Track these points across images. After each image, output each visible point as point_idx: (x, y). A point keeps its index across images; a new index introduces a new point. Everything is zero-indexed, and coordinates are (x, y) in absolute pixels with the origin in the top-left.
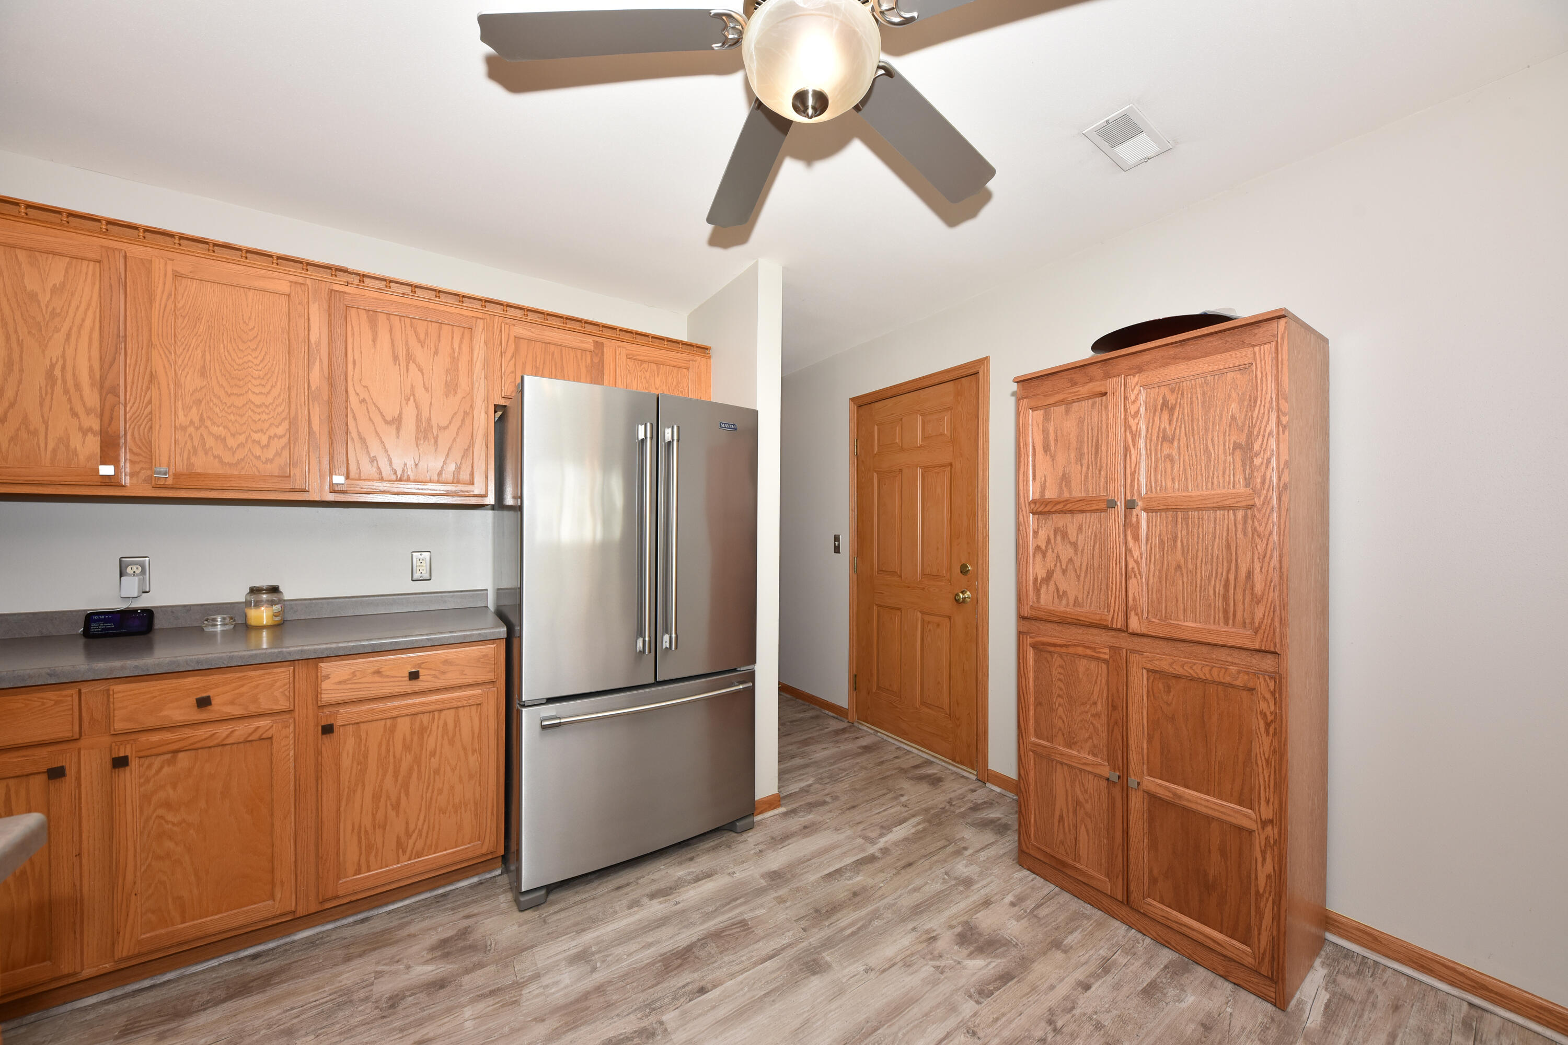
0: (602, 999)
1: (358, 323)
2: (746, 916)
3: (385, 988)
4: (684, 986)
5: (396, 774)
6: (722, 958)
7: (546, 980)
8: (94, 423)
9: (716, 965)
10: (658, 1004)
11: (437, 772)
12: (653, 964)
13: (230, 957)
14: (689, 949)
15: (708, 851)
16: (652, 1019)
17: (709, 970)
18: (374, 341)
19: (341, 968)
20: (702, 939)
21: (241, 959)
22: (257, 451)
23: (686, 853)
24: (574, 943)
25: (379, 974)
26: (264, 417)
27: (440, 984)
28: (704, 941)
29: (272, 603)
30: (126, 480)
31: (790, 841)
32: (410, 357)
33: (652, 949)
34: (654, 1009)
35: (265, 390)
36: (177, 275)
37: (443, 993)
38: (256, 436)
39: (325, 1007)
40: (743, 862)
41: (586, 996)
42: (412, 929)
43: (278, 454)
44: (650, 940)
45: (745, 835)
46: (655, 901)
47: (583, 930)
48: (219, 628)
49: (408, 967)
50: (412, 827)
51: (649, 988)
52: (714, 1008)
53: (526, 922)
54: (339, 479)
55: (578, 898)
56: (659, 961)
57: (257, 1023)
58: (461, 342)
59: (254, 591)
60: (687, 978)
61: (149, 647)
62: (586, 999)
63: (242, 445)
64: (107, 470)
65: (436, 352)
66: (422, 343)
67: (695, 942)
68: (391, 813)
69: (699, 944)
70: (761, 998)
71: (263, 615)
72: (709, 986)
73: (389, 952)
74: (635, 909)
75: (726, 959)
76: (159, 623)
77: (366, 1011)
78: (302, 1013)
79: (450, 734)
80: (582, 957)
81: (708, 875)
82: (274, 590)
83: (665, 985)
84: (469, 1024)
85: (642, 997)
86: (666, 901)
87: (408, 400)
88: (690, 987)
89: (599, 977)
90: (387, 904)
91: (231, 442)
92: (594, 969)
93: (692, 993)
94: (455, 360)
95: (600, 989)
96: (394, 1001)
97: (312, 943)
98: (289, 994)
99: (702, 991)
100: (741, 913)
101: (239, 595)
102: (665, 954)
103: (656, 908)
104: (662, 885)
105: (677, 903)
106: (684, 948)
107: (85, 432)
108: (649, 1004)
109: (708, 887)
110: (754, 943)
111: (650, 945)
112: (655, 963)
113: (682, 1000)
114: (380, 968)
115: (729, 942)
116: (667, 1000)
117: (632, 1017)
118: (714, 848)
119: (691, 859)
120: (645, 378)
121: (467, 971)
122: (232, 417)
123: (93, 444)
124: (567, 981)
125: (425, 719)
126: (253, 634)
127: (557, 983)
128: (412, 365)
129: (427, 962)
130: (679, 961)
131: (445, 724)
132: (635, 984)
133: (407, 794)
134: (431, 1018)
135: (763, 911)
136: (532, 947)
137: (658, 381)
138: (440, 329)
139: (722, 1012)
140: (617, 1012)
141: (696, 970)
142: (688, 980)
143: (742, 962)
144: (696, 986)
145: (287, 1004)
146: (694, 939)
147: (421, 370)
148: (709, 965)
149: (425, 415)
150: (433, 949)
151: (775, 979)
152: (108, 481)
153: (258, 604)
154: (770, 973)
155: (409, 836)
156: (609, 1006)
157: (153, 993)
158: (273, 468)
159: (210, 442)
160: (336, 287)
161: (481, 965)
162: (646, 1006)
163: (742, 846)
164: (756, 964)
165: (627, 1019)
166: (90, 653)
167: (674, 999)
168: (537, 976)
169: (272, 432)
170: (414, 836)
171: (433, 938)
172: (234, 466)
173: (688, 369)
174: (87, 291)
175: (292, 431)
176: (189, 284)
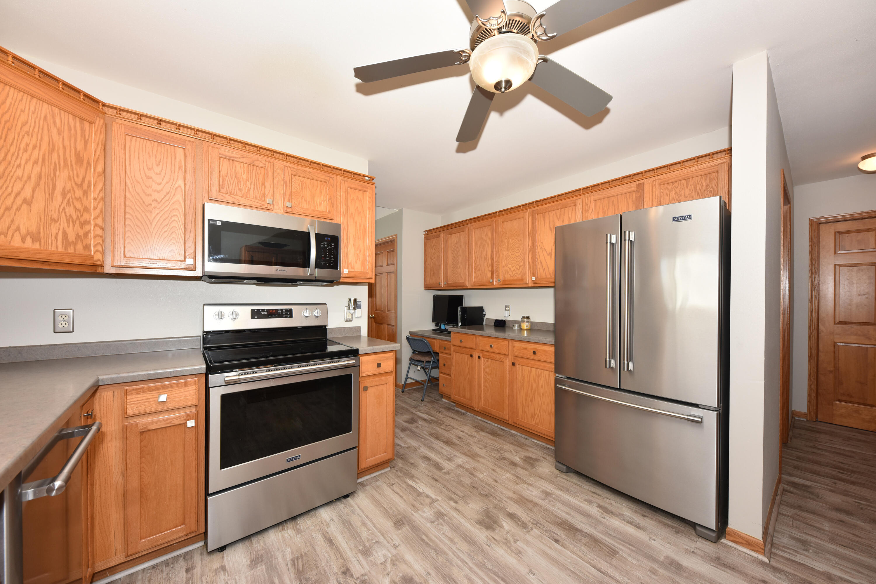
0: (532, 507)
1: (540, 218)
2: (621, 553)
3: (507, 455)
4: (555, 533)
5: (532, 389)
6: (582, 546)
7: (530, 488)
8: (490, 268)
9: (575, 544)
10: (540, 526)
11: (543, 394)
12: (559, 518)
13: (499, 426)
14: (577, 530)
15: (661, 522)
16: (532, 526)
17: (570, 541)
18: (544, 224)
19: (508, 444)
20: (587, 534)
21: (500, 428)
22: (517, 271)
23: (647, 512)
24: (552, 489)
25: (511, 451)
26: (518, 260)
27: (514, 464)
28: (587, 535)
29: (528, 322)
30: (495, 283)
31: (728, 571)
33: (567, 516)
34: (537, 525)
35: (518, 251)
36: (503, 222)
37: (512, 467)
38: (517, 267)
39: (495, 448)
40: (670, 544)
41: (531, 501)
42: (530, 449)
43: (521, 272)
44: (572, 513)
45: (700, 539)
46: (598, 509)
47: (561, 490)
48: (516, 328)
49: (516, 455)
50: (536, 412)
51: (546, 521)
52: (550, 548)
53: (553, 473)
54: (533, 279)
55: (576, 482)
56: (562, 520)
57: (486, 441)
58: (572, 212)
59: (523, 317)
60: (561, 534)
61: (504, 331)
62: (529, 502)
63: (514, 270)
64: (491, 280)
65: (563, 221)
66: (558, 219)
67: (584, 532)
68: (530, 404)
69: (584, 534)
70: (567, 569)
71: (525, 326)
72: (561, 543)
73: (519, 449)
74: (586, 503)
75: (583, 548)
76: (507, 324)
77: (498, 455)
78: (492, 446)
79: (547, 381)
80: (547, 494)
81: (638, 527)
82: (528, 317)
83: (551, 525)
84: (504, 477)
85: (540, 519)
86: (601, 513)
88: (556, 536)
89: (541, 502)
90: (534, 439)
91: (512, 270)
92: (544, 500)
93: (553, 537)
95: (536, 504)
96: (504, 459)
97: (513, 435)
98: (495, 441)
99: (557, 541)
100: (622, 550)
101: (519, 319)
102: (568, 521)
103: (594, 510)
104: (611, 508)
105: (604, 518)
106: (577, 528)
107: (489, 271)
108: (538, 523)
109: (631, 530)
110: (603, 560)
111: (569, 514)
112: (560, 519)
113: (547, 534)
114: (513, 451)
115: (595, 547)
116: (544, 528)
117: (529, 519)
118: (666, 525)
119: (644, 516)
120: (676, 193)
121: (523, 468)
122: (512, 262)
123: (489, 274)
124: (534, 494)
125: (540, 371)
126: (522, 331)
127: (531, 491)
129: (520, 458)
130: (567, 528)
131: (546, 376)
132: (545, 515)
133: (534, 398)
134: (502, 468)
135: (634, 562)
136: (543, 479)
138: (564, 210)
139: (549, 551)
140: (529, 513)
141: (566, 536)
142: (559, 534)
143: (586, 556)
144: (558, 538)
145: (493, 442)
146: (585, 531)
148: (573, 540)
150: (526, 457)
151: (585, 574)
152: (492, 284)
153: (524, 322)
154: (588, 572)
155: (535, 415)
156: (530, 510)
157: (485, 423)
158: (520, 278)
159: (508, 270)
161: (526, 470)
162: (536, 522)
163: (686, 540)
164: (589, 563)
165: (527, 517)
166: (496, 330)
167: (546, 531)
168: (530, 485)
169: (520, 265)
170: (537, 416)
171: (528, 454)
172: (512, 277)
173: (717, 172)
174: (490, 234)
175: (524, 263)
176: (505, 223)
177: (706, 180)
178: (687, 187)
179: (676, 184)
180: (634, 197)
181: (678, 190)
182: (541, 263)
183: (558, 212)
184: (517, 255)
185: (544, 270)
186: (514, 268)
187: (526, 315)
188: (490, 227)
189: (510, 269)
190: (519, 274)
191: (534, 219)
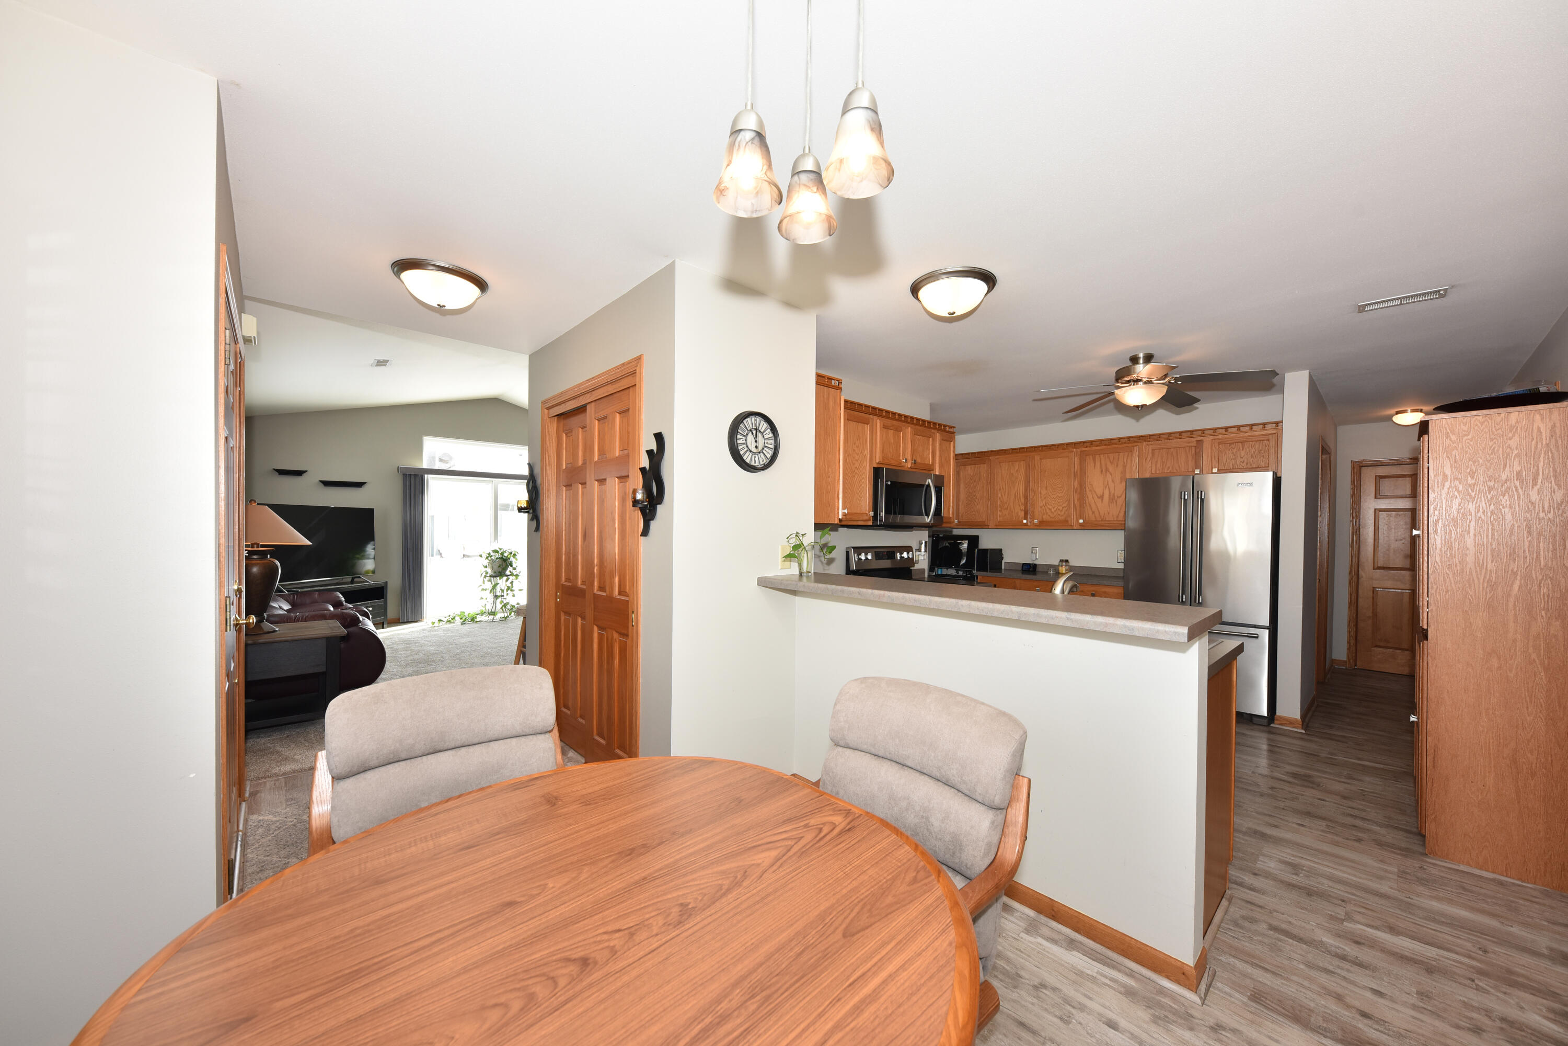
1: (1090, 460)
8: (1023, 508)
18: (1095, 468)
22: (1059, 512)
26: (1061, 501)
29: (1066, 566)
30: (1029, 524)
32: (1107, 470)
35: (1061, 491)
36: (1041, 459)
38: (1059, 508)
43: (1065, 513)
48: (1052, 573)
54: (1081, 521)
58: (1127, 459)
59: (1062, 561)
63: (1055, 511)
64: (1025, 521)
65: (1117, 466)
66: (1112, 463)
71: (1063, 570)
76: (1038, 569)
82: (1067, 561)
87: (1106, 487)
91: (1053, 510)
94: (1125, 467)
101: (1056, 563)
107: (1021, 510)
120: (1233, 453)
122: (1053, 502)
123: (1022, 514)
128: (1108, 474)
137: (1243, 453)
138: (1119, 455)
147: (1111, 474)
149: (1112, 492)
152: (1025, 524)
153: (1061, 565)
158: (1062, 518)
159: (1048, 510)
160: (1084, 449)
169: (1063, 506)
172: (1053, 518)
173: (1268, 440)
174: (1022, 470)
175: (1069, 504)
176: (1044, 461)
177: (1259, 445)
178: (1243, 450)
179: (1233, 446)
180: (1193, 452)
181: (1235, 450)
182: (1090, 506)
183: (1111, 456)
184: (1060, 495)
185: (1093, 513)
186: (1055, 509)
187: (1065, 558)
188: (1023, 463)
189: (1050, 509)
190: (1062, 515)
191: (1082, 461)
